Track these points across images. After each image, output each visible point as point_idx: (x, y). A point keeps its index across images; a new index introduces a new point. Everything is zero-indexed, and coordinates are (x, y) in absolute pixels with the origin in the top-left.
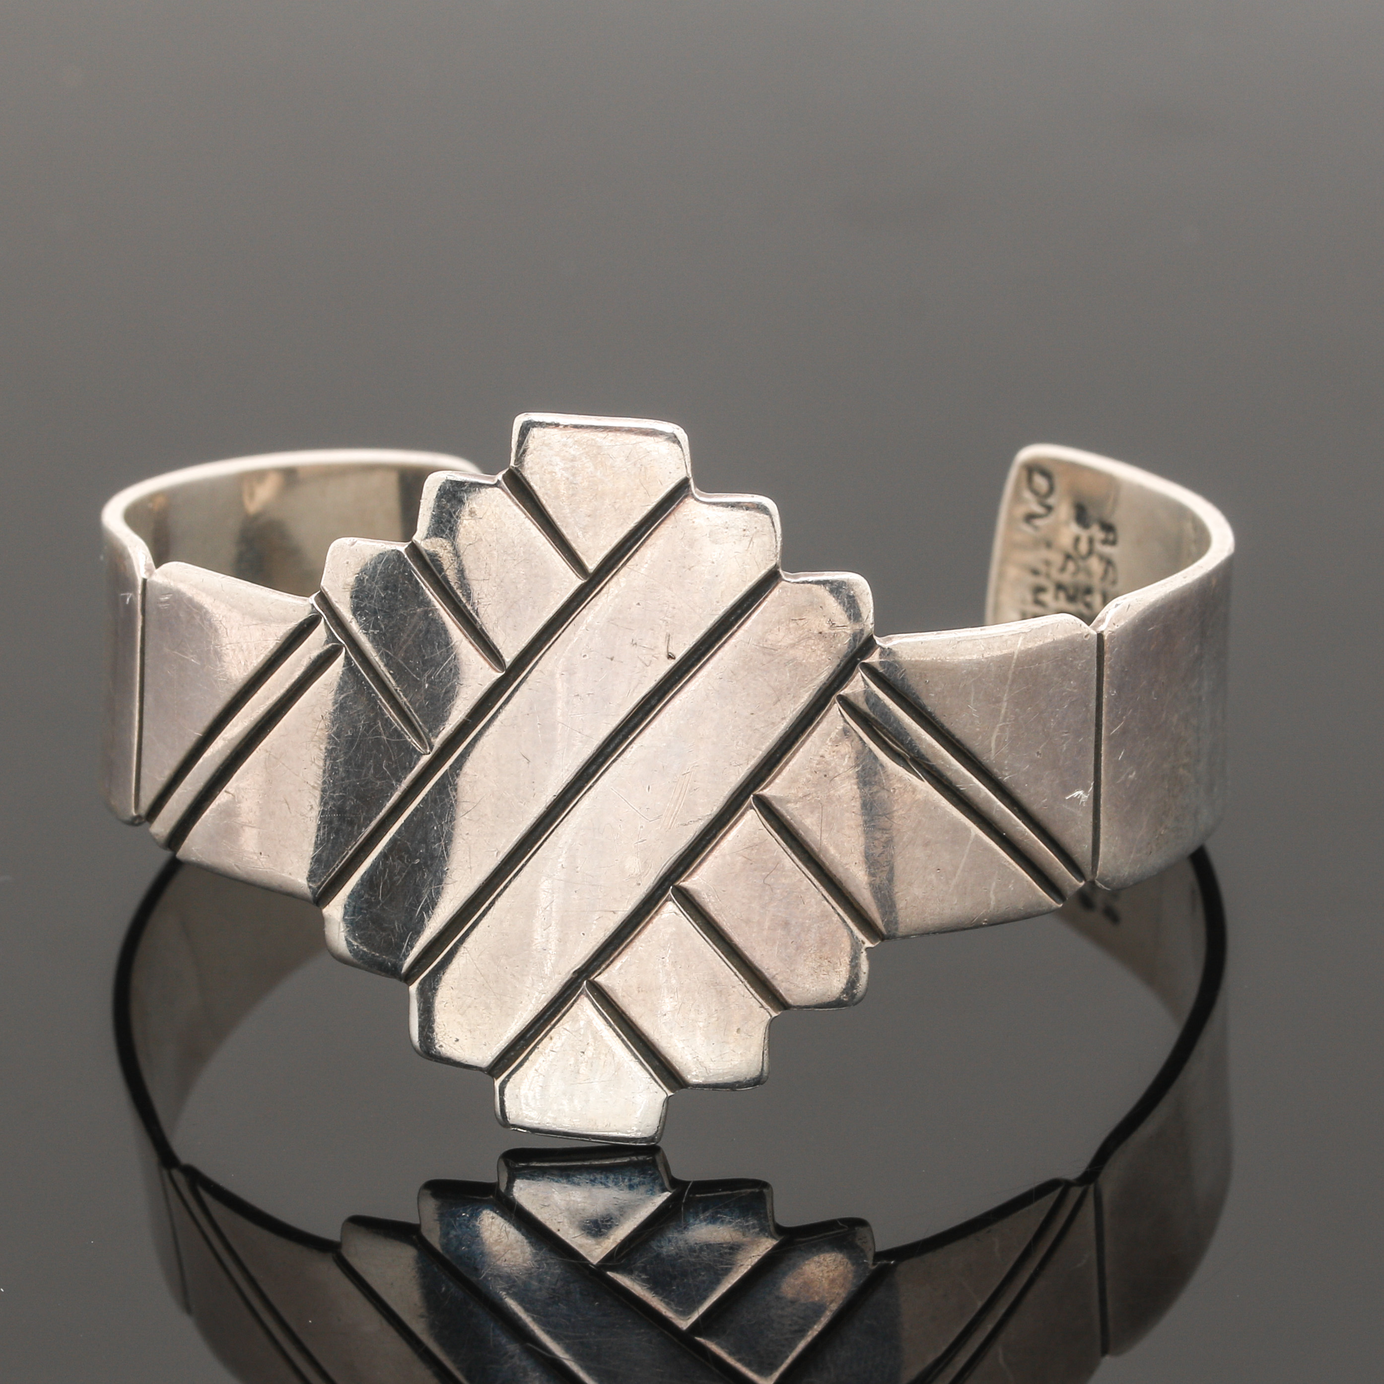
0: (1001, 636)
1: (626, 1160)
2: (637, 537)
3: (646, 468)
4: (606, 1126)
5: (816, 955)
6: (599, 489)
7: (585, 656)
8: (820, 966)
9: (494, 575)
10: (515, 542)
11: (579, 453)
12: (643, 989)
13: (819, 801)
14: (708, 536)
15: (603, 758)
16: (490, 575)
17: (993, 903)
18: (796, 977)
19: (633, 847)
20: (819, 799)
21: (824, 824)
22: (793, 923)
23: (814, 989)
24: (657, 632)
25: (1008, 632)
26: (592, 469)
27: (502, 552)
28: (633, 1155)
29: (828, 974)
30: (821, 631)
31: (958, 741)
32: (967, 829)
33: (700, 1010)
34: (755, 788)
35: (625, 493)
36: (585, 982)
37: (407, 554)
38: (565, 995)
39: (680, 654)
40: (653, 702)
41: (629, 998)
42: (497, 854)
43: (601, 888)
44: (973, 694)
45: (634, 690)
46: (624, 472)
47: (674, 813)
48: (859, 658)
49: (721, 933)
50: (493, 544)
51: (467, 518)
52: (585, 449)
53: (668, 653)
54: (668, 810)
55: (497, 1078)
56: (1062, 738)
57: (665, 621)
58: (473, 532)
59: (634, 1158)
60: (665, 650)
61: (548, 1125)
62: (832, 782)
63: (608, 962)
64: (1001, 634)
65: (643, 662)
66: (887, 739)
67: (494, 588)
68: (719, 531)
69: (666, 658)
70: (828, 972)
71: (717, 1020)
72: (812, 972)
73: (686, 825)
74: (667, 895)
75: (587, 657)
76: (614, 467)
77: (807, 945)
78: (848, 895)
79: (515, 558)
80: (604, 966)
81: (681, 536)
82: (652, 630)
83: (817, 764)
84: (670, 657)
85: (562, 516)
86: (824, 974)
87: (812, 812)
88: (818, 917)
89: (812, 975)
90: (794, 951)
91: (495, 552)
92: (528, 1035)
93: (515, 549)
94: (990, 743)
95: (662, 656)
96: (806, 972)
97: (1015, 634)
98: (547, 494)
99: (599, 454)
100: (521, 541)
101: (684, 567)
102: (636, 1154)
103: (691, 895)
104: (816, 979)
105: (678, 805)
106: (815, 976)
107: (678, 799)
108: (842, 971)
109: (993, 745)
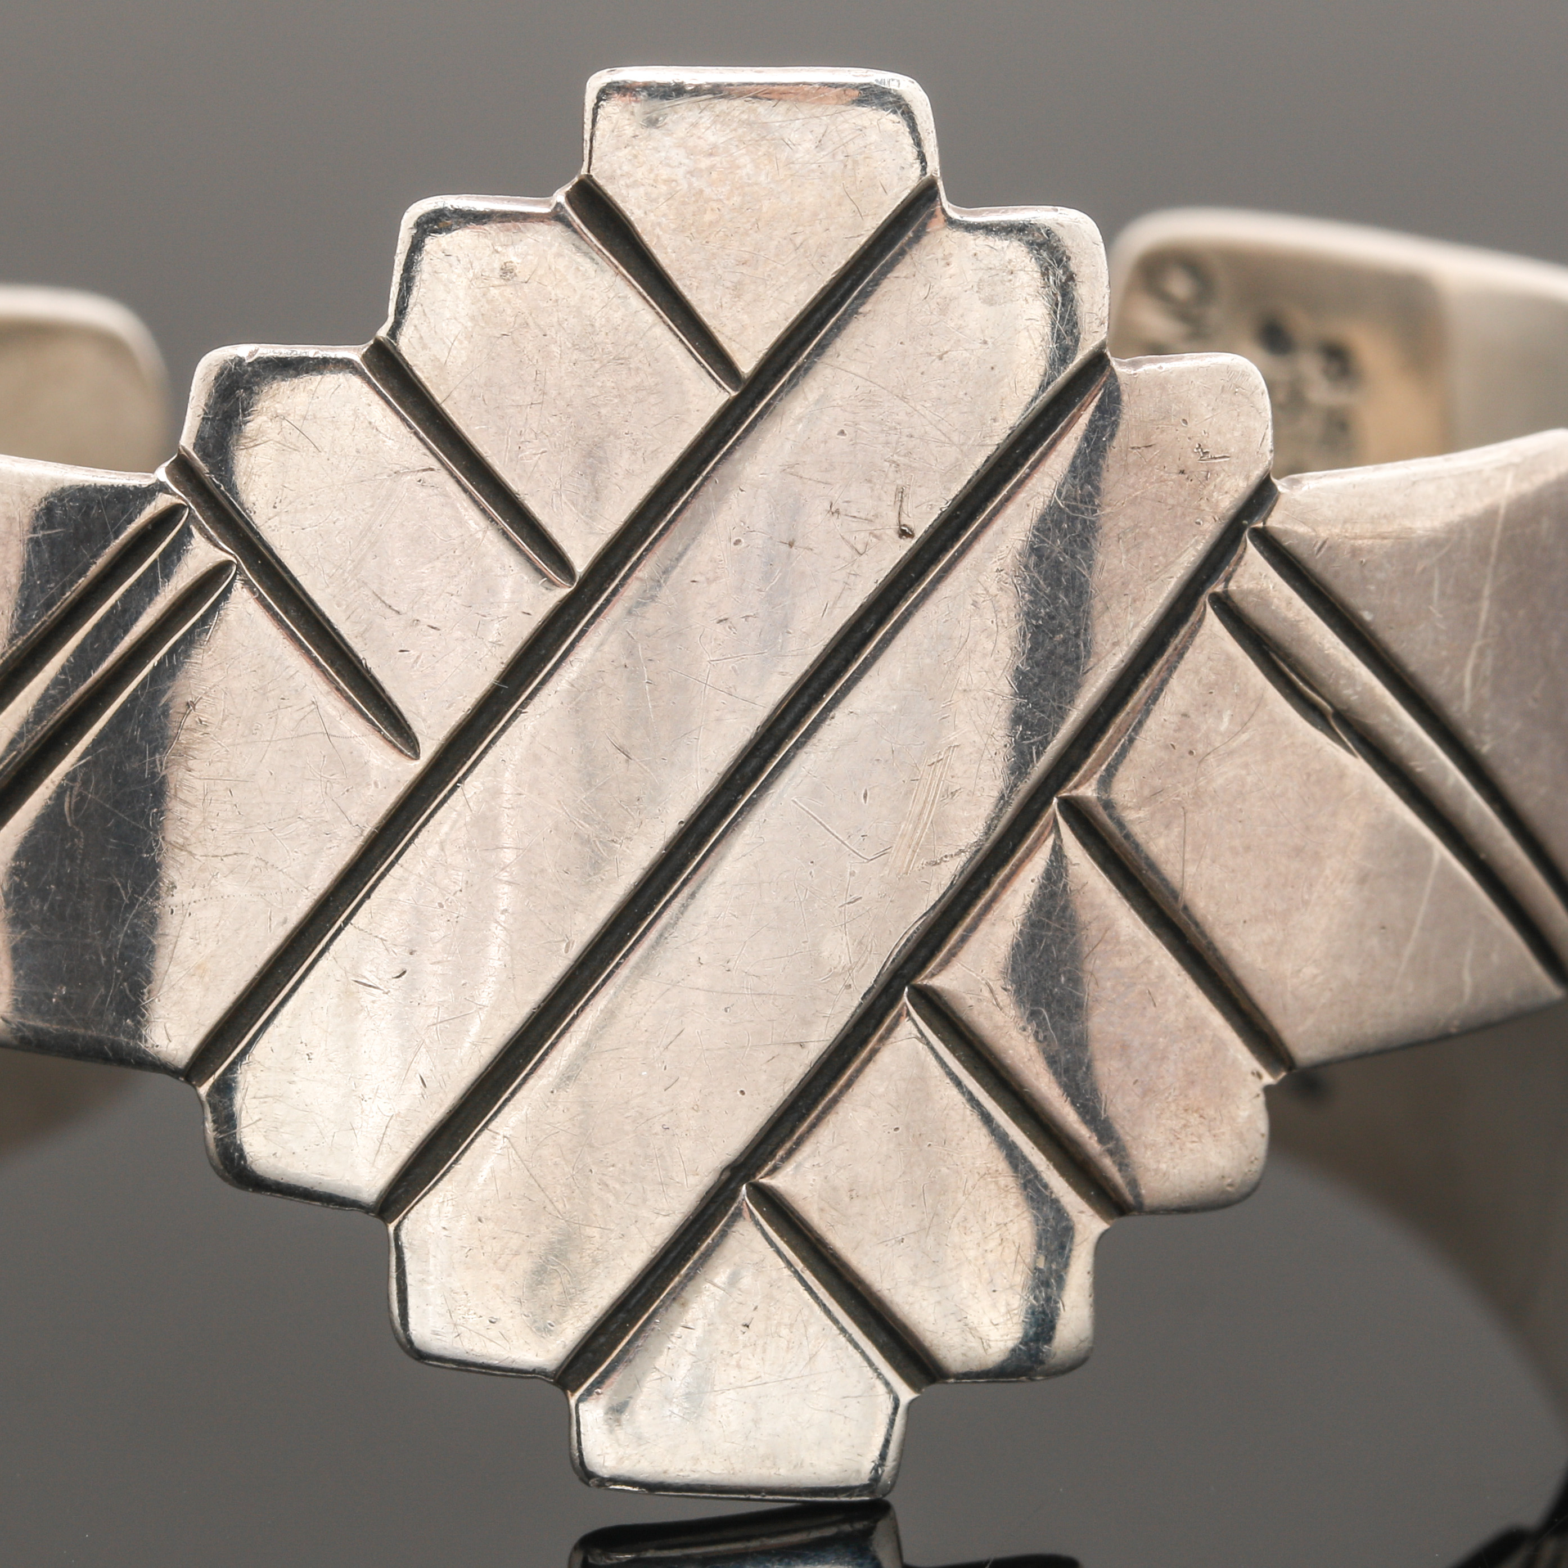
0: (1480, 472)
1: (829, 1532)
2: (834, 300)
3: (855, 162)
4: (795, 1467)
5: (1178, 1105)
6: (764, 210)
7: (737, 542)
8: (1185, 1126)
9: (553, 393)
10: (597, 324)
11: (723, 139)
12: (860, 1193)
13: (1180, 801)
14: (976, 289)
15: (772, 742)
16: (544, 394)
17: (1468, 990)
18: (1143, 1150)
19: (837, 913)
20: (1179, 799)
21: (1188, 849)
22: (1136, 1043)
23: (1176, 1171)
24: (878, 486)
26: (749, 169)
27: (569, 345)
28: (843, 1521)
29: (1201, 1141)
30: (1182, 468)
31: (1412, 677)
32: (1427, 847)
33: (968, 1226)
34: (1061, 784)
35: (815, 214)
36: (744, 1188)
38: (706, 1217)
39: (922, 524)
40: (868, 627)
41: (833, 1212)
42: (567, 946)
43: (775, 999)
44: (1436, 584)
45: (835, 603)
46: (813, 171)
47: (914, 843)
48: (1246, 519)
49: (1003, 1073)
50: (551, 333)
51: (496, 283)
52: (735, 130)
53: (900, 526)
54: (903, 835)
55: (574, 1391)
57: (894, 462)
58: (509, 311)
59: (847, 1528)
60: (895, 521)
61: (681, 1474)
62: (1203, 765)
63: (788, 1145)
65: (852, 547)
66: (1294, 677)
67: (552, 420)
68: (996, 278)
69: (896, 537)
70: (1200, 1137)
71: (1000, 1244)
72: (1172, 1138)
73: (936, 864)
74: (900, 1006)
75: (743, 544)
76: (793, 163)
77: (1162, 1087)
78: (1229, 985)
79: (595, 357)
80: (781, 1153)
81: (923, 293)
82: (870, 481)
83: (1175, 731)
84: (904, 533)
85: (689, 266)
86: (1194, 1142)
87: (1168, 826)
88: (1180, 1030)
89: (1171, 1144)
90: (1138, 1100)
91: (555, 349)
92: (634, 1301)
93: (596, 339)
94: (1463, 678)
95: (889, 532)
96: (1160, 1139)
97: (1501, 467)
98: (659, 224)
99: (764, 138)
100: (608, 320)
101: (930, 354)
102: (850, 1521)
103: (945, 1003)
104: (1179, 1152)
105: (921, 826)
106: (1177, 1146)
107: (921, 814)
108: (1223, 1133)
109: (1468, 682)
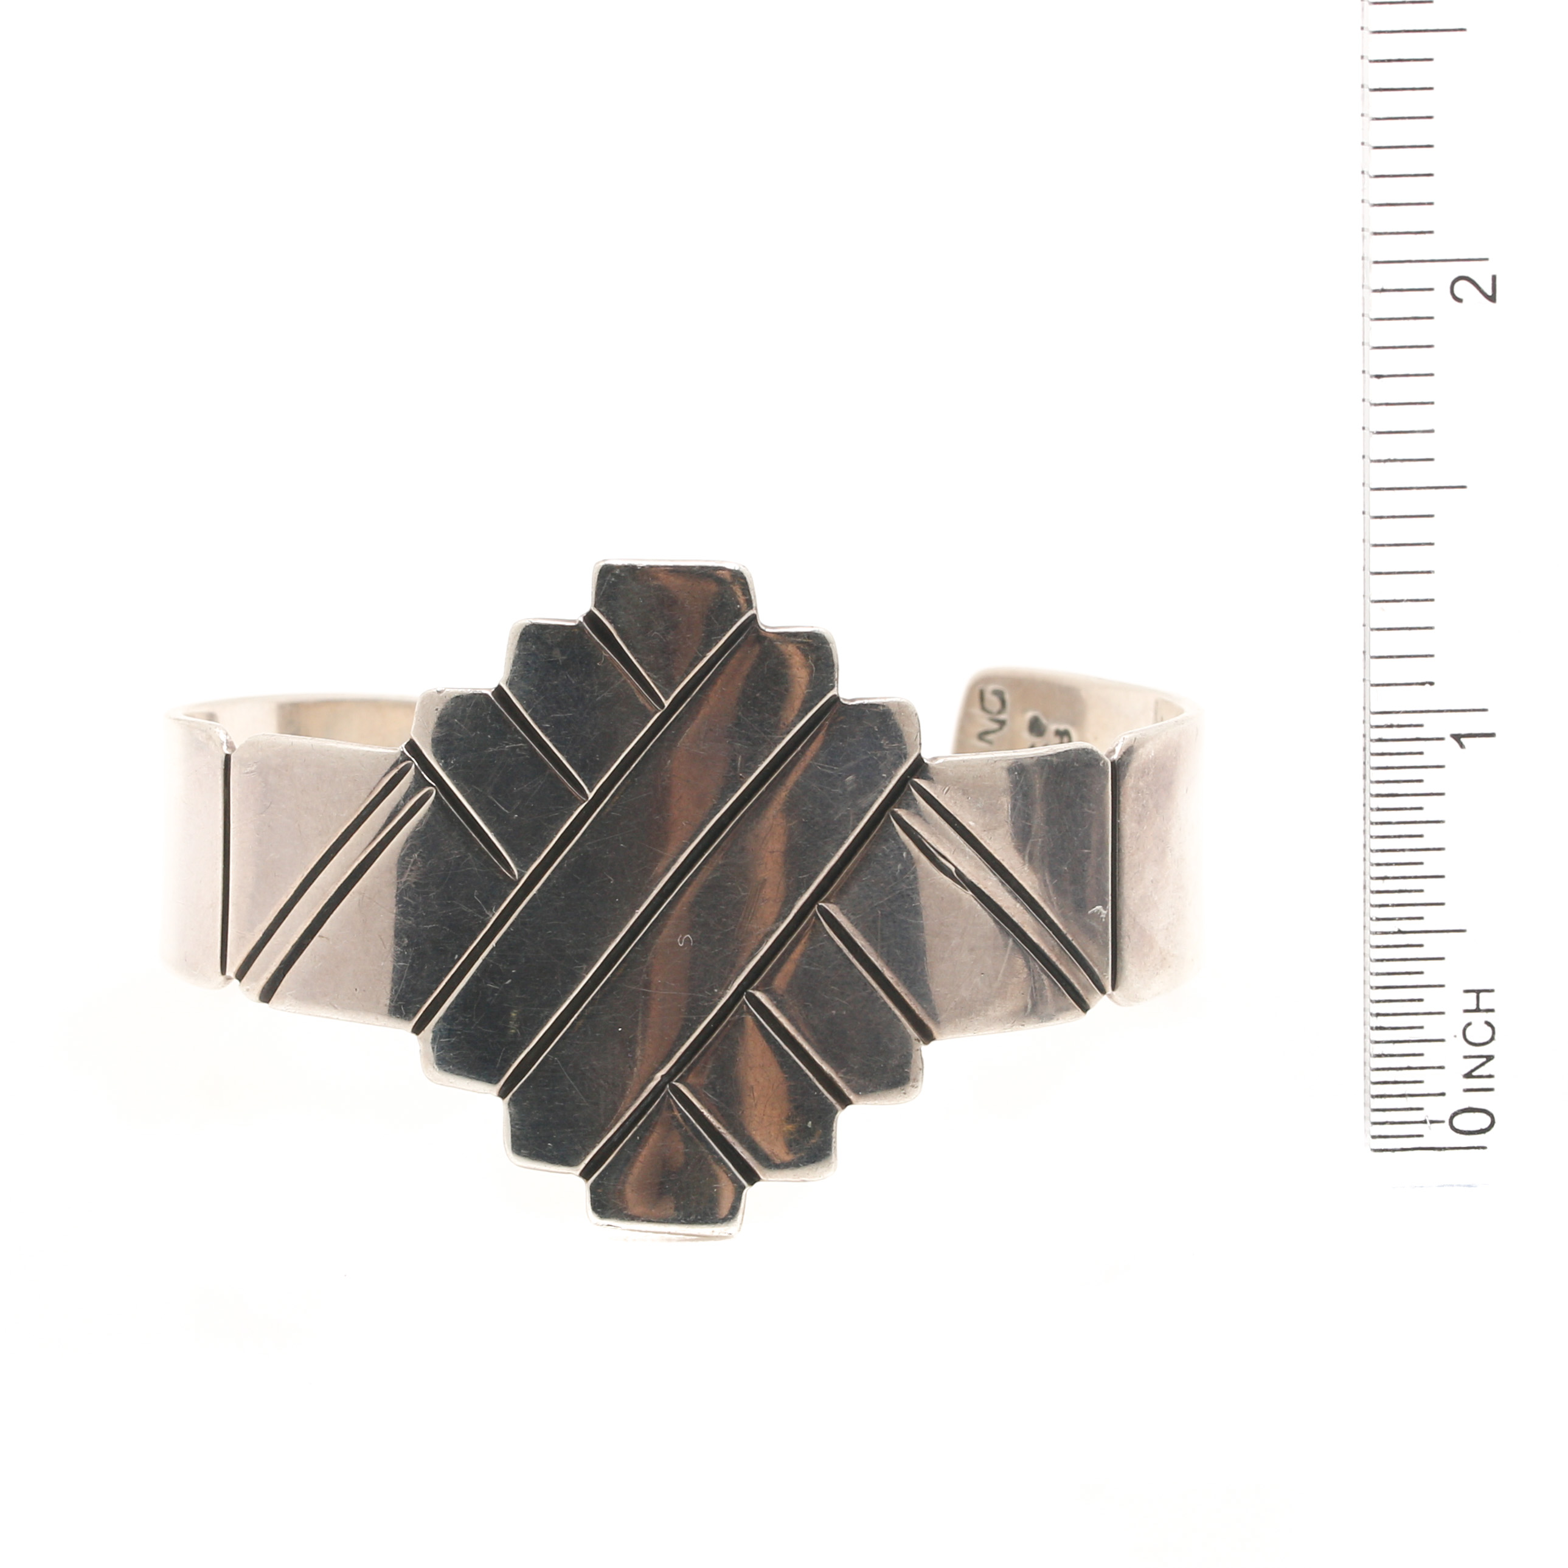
2: (707, 669)
34: (819, 899)
36: (668, 1086)
37: (495, 697)
38: (650, 1100)
40: (726, 821)
48: (909, 776)
66: (934, 852)
74: (742, 1001)
92: (615, 1138)
109: (1026, 859)
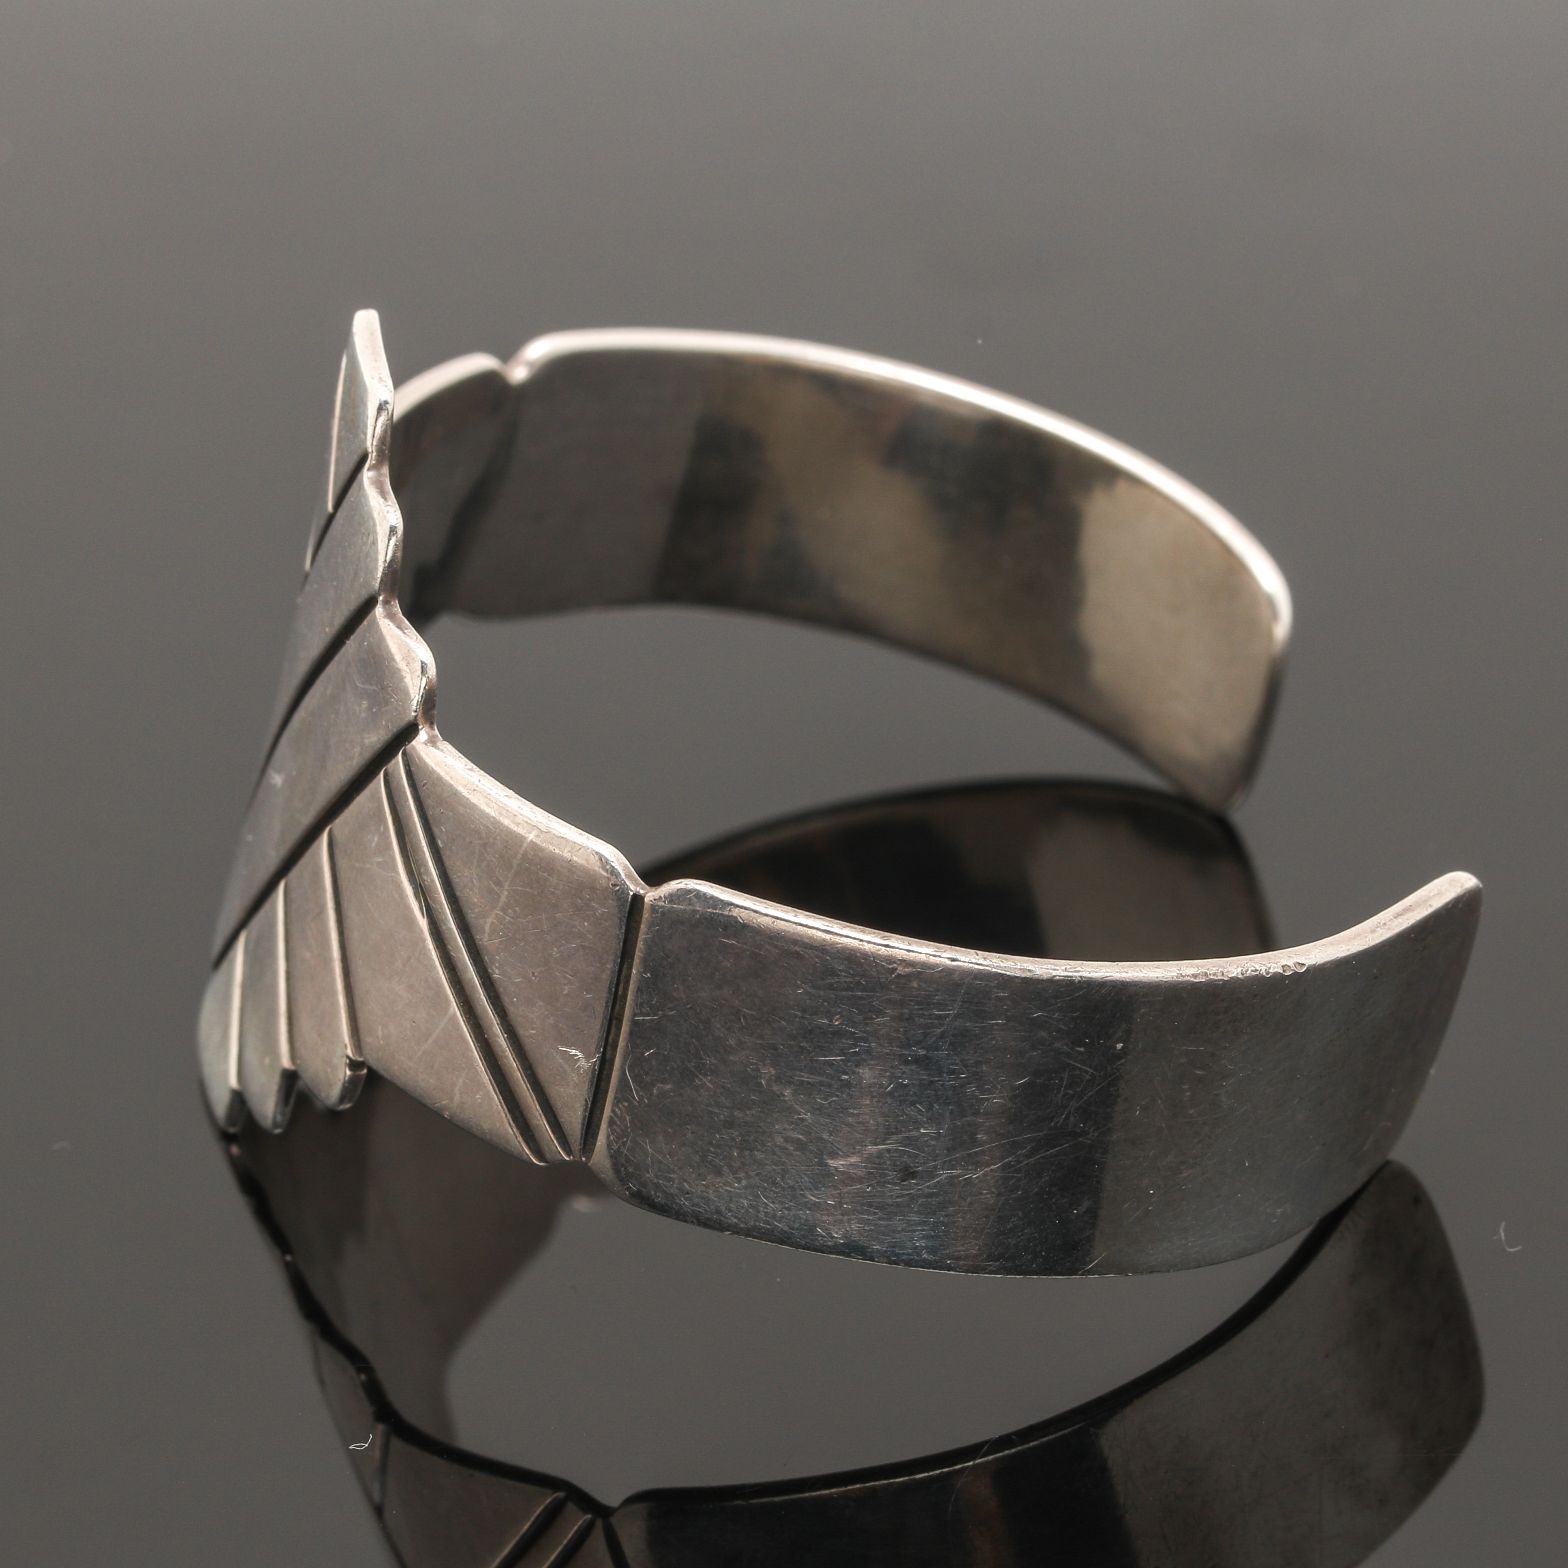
17: (457, 1100)
25: (525, 816)
56: (565, 978)
64: (516, 814)
97: (530, 824)
